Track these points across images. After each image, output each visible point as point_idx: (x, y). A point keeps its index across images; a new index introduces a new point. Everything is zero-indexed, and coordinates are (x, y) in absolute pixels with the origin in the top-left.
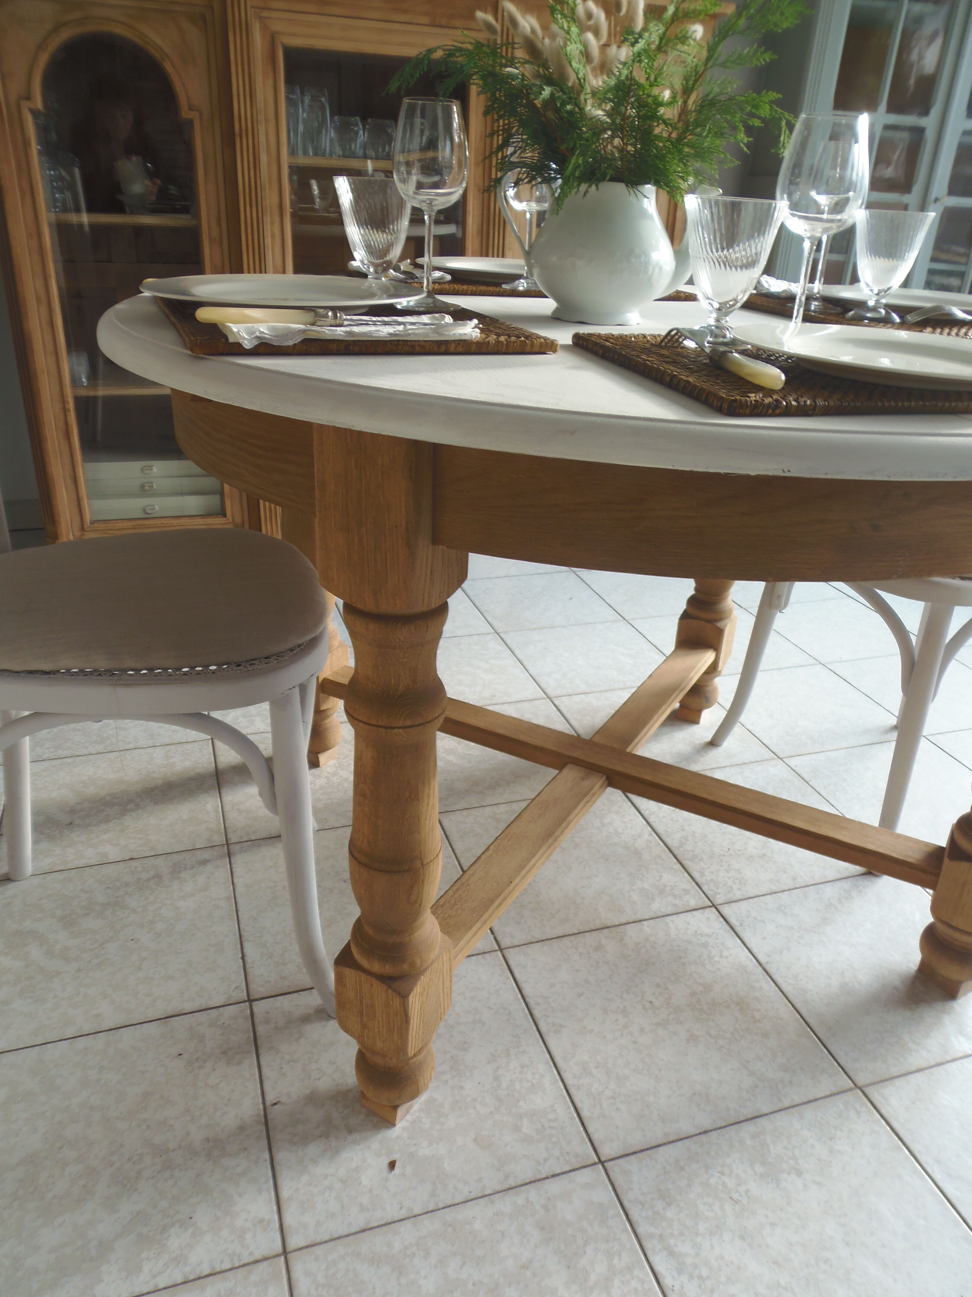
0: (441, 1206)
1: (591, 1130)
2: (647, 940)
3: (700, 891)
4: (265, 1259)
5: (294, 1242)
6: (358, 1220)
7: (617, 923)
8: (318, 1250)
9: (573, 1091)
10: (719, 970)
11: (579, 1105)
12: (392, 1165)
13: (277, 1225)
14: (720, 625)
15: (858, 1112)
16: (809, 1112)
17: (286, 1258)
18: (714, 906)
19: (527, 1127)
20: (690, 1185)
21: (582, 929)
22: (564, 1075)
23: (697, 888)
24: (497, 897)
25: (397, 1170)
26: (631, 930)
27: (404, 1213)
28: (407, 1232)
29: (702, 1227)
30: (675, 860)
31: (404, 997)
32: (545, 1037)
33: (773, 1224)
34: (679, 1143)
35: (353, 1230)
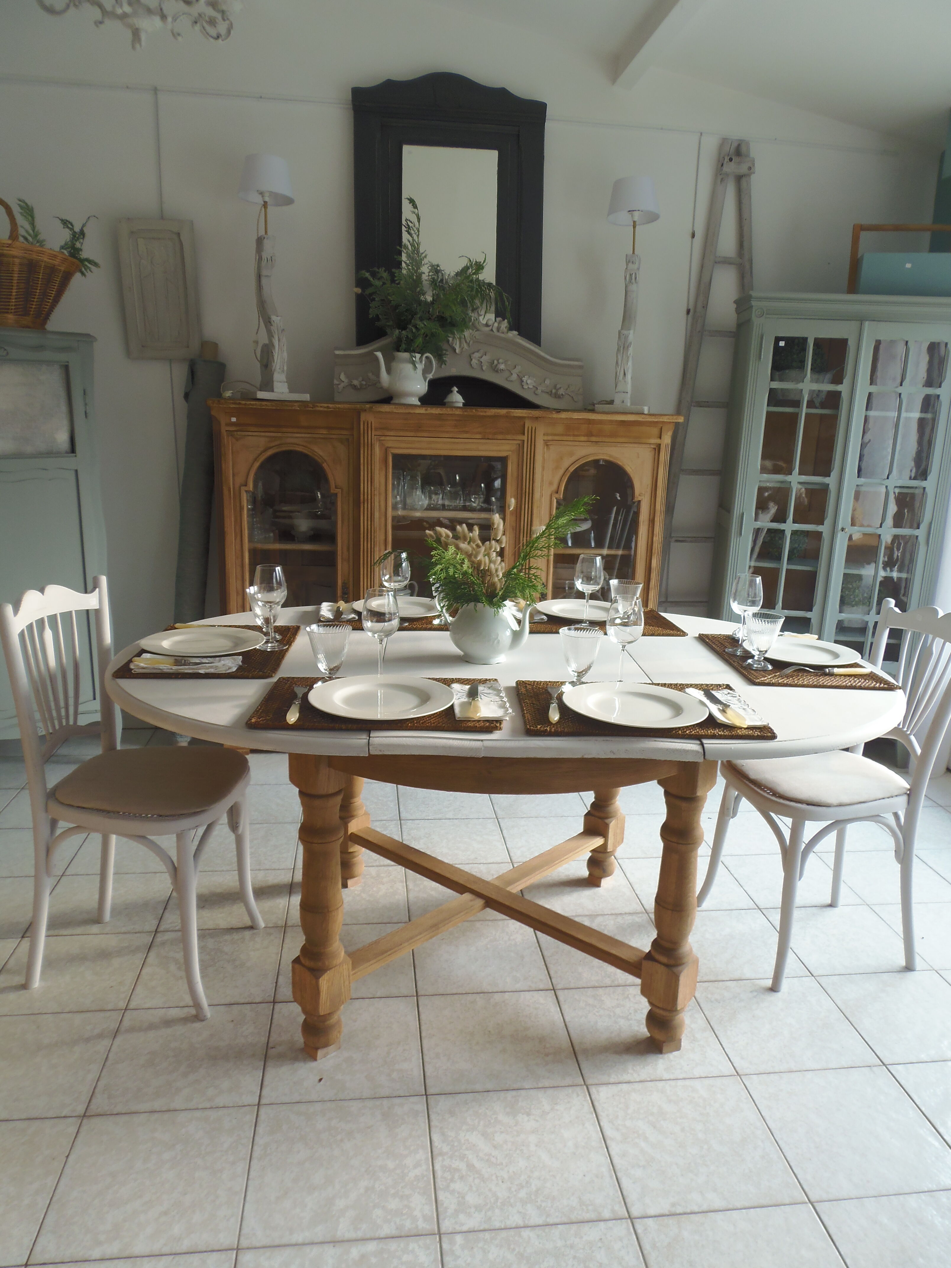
0: (338, 1099)
1: (427, 1081)
2: (504, 1002)
3: (550, 981)
4: (249, 1105)
5: (263, 1101)
6: (296, 1098)
7: (490, 991)
8: (274, 1106)
9: (426, 1064)
10: (538, 1021)
11: (426, 1070)
12: (320, 1080)
13: (258, 1094)
14: (607, 821)
15: (578, 1095)
16: (550, 1092)
17: (258, 1107)
18: (554, 989)
19: (395, 1075)
20: (467, 1111)
21: (468, 991)
22: (424, 1057)
23: (549, 979)
24: (390, 950)
25: (322, 1082)
26: (497, 997)
27: (319, 1099)
28: (318, 1106)
29: (464, 1127)
30: (543, 963)
31: (317, 978)
32: (422, 1039)
33: (502, 1132)
34: (471, 1094)
35: (292, 1102)
